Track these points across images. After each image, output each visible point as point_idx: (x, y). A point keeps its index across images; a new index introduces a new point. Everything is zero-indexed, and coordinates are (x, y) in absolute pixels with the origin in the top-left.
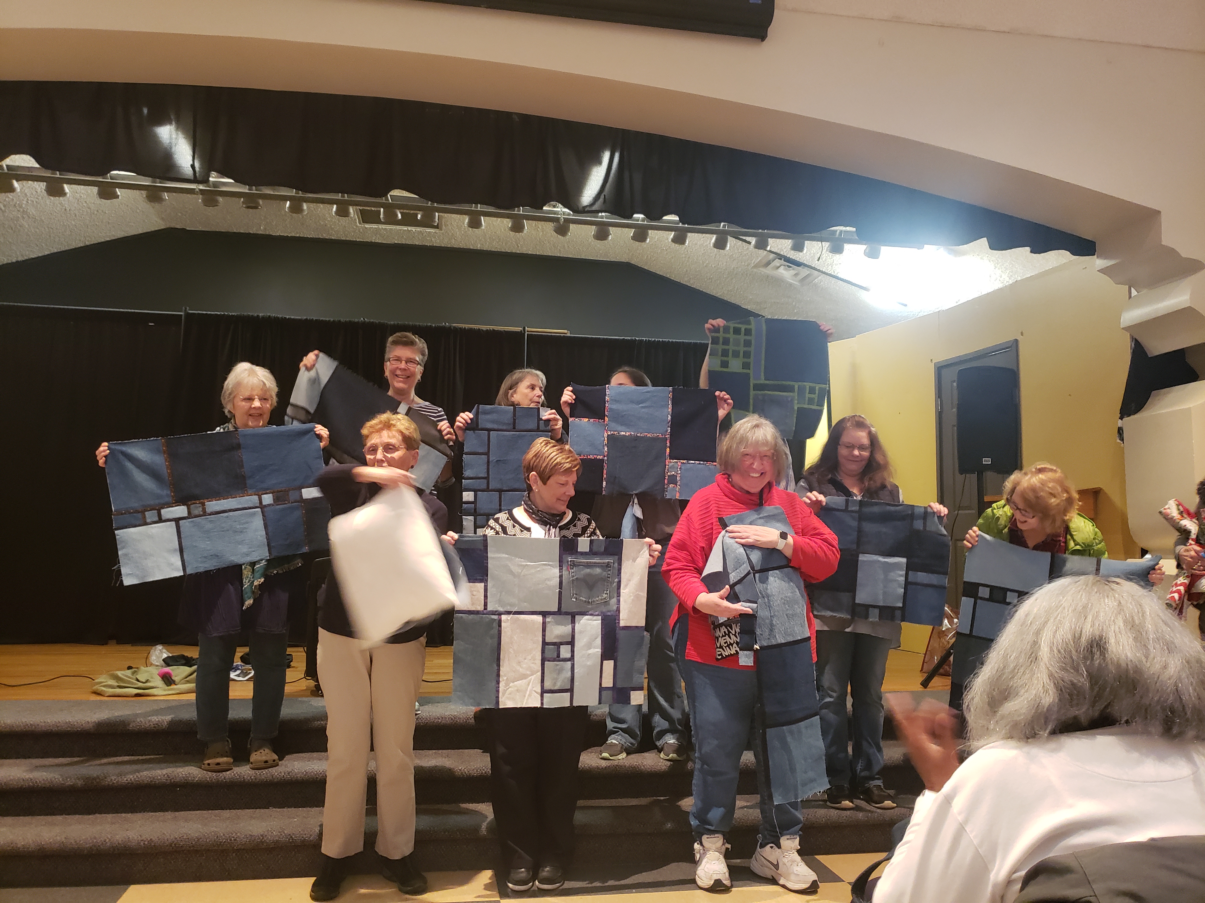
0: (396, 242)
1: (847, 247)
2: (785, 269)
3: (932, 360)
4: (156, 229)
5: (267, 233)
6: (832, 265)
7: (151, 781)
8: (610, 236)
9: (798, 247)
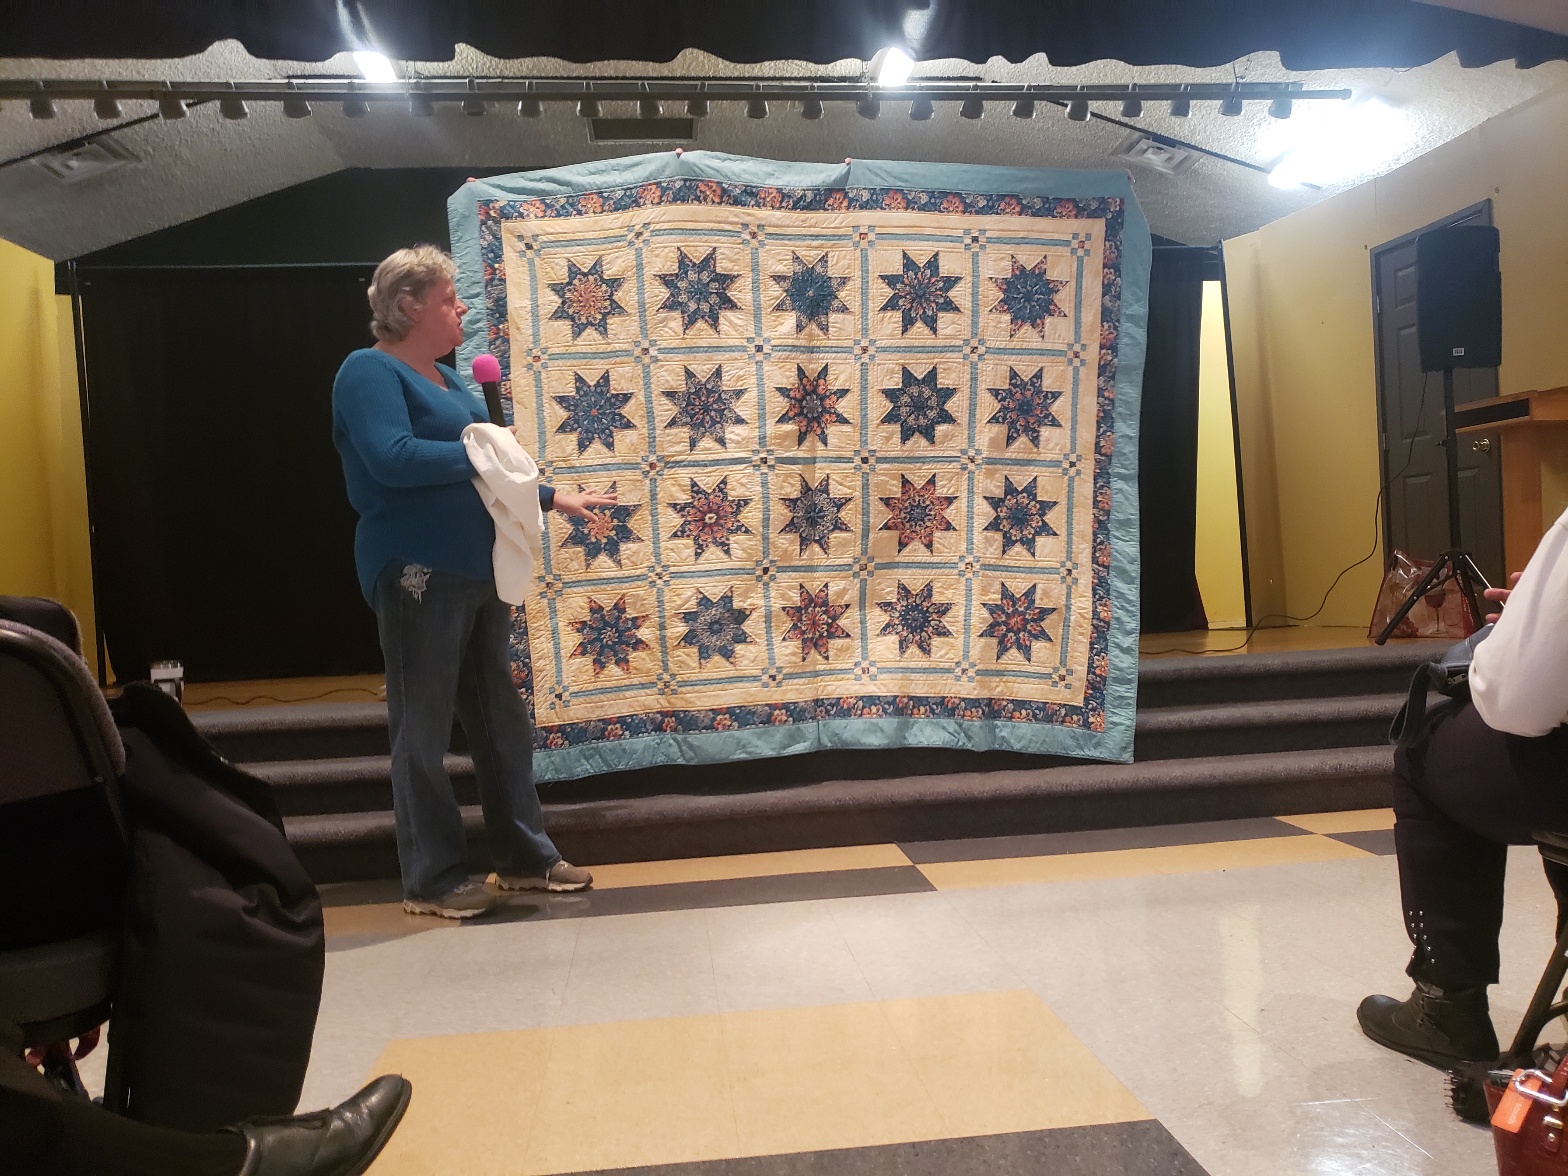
1: (1245, 102)
2: (1153, 153)
3: (1366, 247)
4: (337, 170)
5: (473, 165)
6: (1219, 140)
8: (933, 114)
9: (1181, 110)
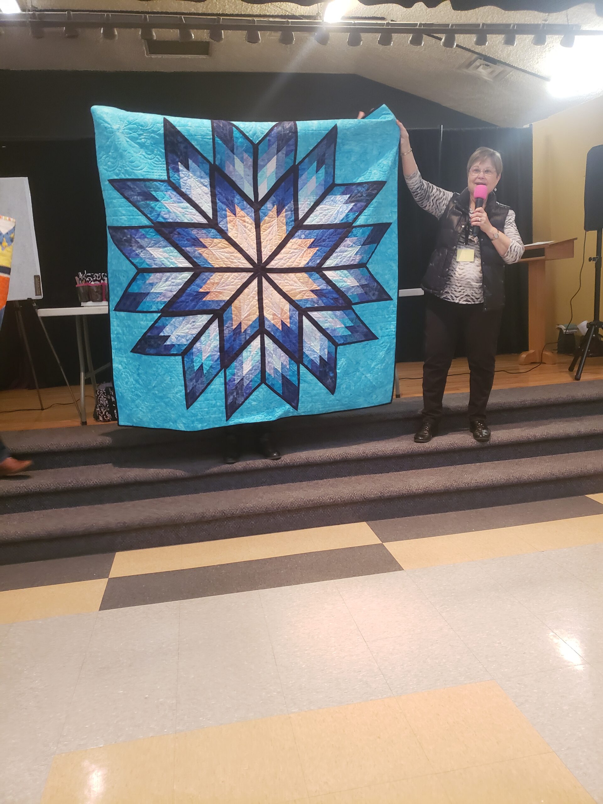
0: (175, 70)
6: (523, 60)
7: (110, 482)
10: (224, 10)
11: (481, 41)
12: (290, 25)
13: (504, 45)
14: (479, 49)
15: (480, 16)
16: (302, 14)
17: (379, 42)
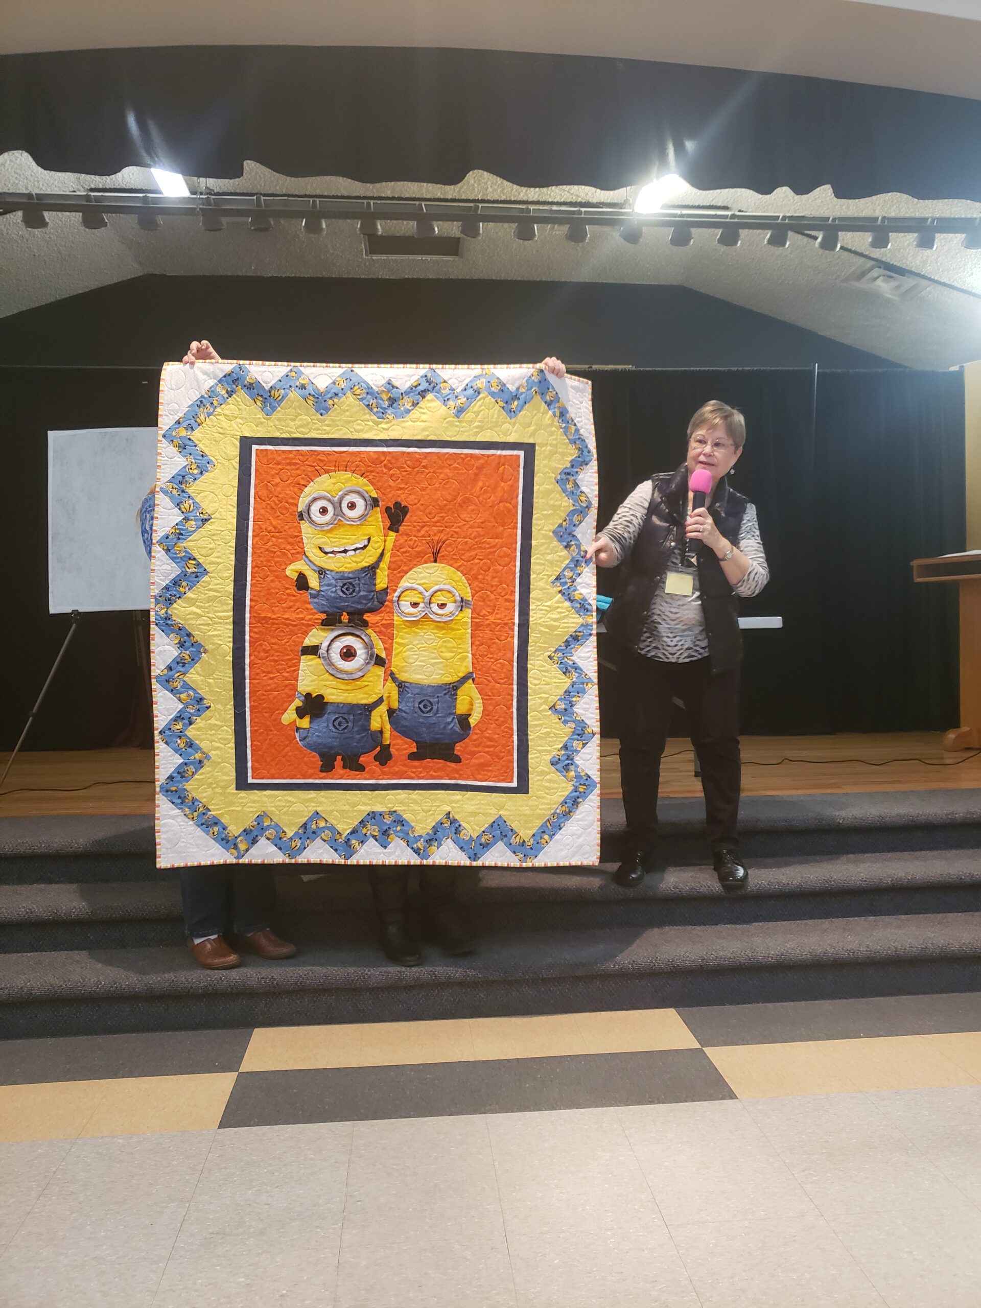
0: (406, 277)
2: (884, 281)
4: (133, 276)
5: (259, 274)
6: (949, 270)
8: (692, 241)
9: (926, 242)
10: (484, 194)
11: (881, 241)
12: (583, 216)
13: (917, 249)
14: (876, 253)
15: (879, 205)
16: (602, 201)
17: (720, 241)
